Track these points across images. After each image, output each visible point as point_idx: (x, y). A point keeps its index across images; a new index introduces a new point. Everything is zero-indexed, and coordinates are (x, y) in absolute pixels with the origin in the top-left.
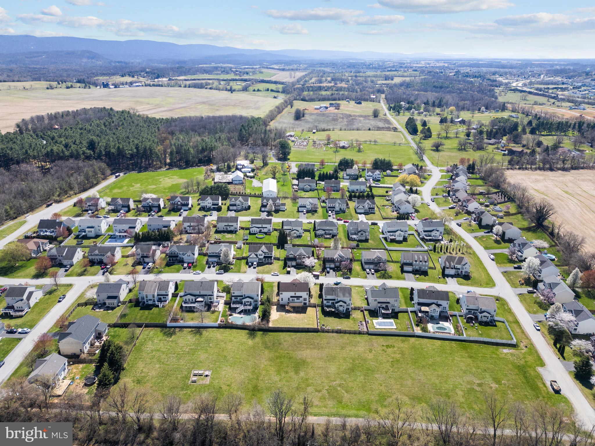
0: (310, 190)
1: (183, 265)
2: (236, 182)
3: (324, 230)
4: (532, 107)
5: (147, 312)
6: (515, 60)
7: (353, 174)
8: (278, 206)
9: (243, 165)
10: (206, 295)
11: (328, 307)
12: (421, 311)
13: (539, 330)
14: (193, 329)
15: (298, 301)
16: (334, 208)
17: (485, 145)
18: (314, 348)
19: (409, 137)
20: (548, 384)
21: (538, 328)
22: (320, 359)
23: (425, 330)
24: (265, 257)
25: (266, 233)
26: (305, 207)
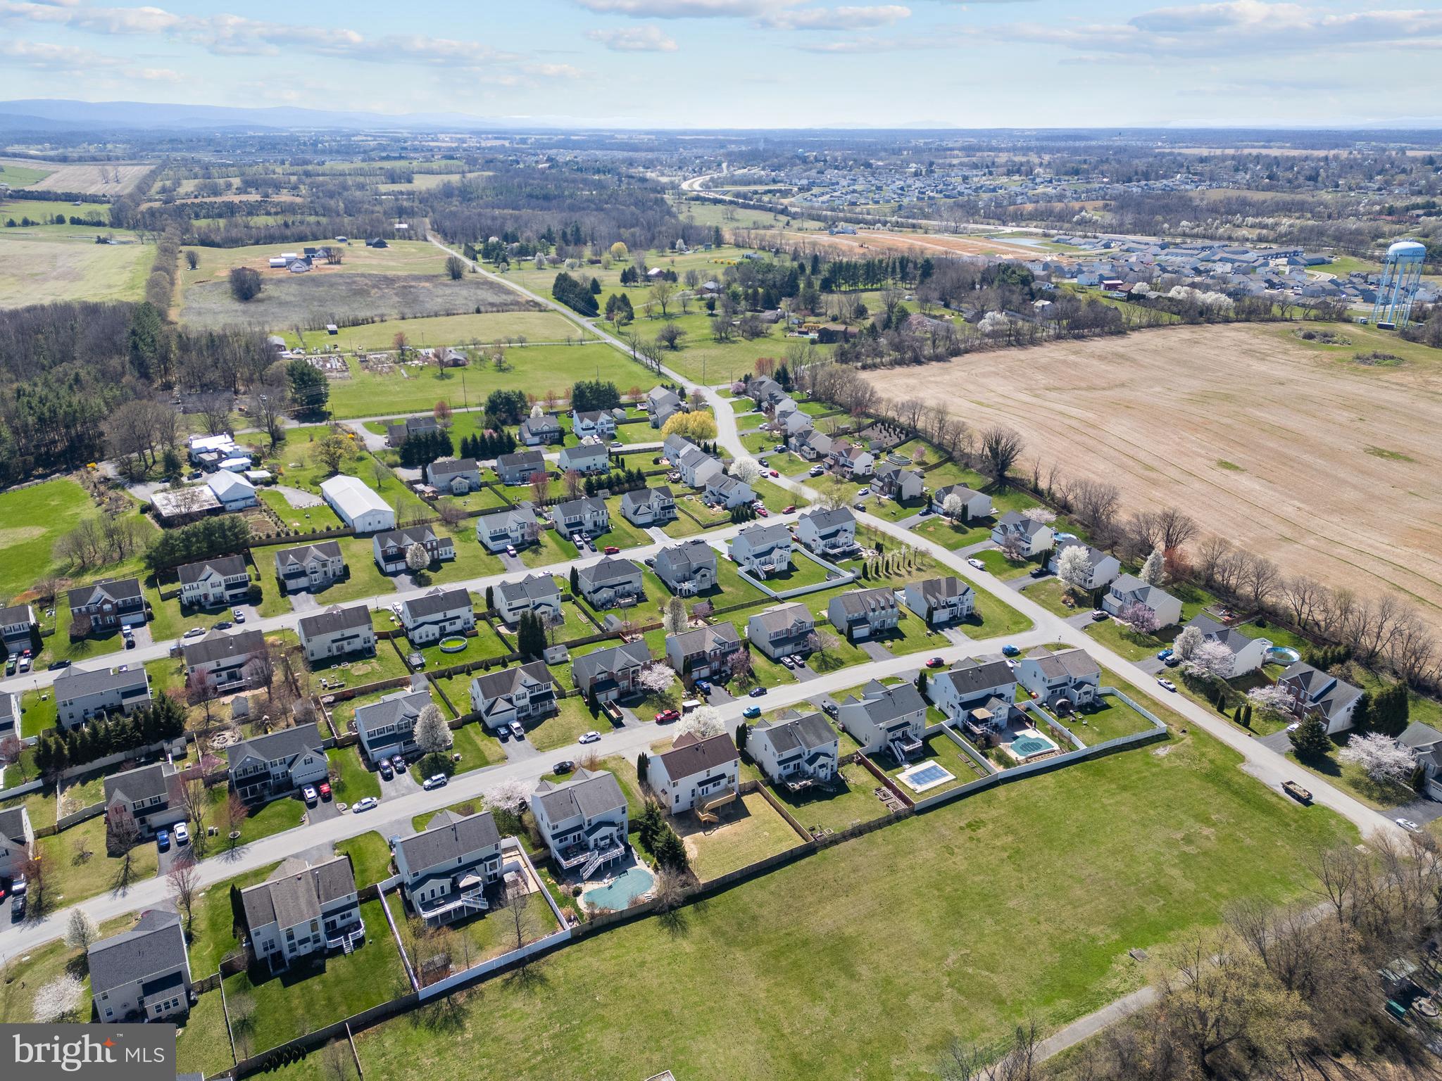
0: (471, 489)
1: (301, 797)
2: (234, 505)
3: (612, 587)
4: (781, 235)
5: (314, 983)
6: (640, 132)
7: (546, 428)
8: (432, 549)
9: (220, 453)
10: (479, 862)
11: (791, 777)
12: (977, 722)
13: (1173, 690)
14: (507, 975)
15: (717, 788)
16: (580, 523)
17: (765, 325)
18: (835, 895)
19: (587, 322)
20: (1281, 791)
21: (1172, 686)
22: (872, 915)
23: (1003, 760)
24: (534, 700)
25: (461, 633)
26: (506, 536)
